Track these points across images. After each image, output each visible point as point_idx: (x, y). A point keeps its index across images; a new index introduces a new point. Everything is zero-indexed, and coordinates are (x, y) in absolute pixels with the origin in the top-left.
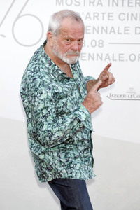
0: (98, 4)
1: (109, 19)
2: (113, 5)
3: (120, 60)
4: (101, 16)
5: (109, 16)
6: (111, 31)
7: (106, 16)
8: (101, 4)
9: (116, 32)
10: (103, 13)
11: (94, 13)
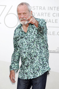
0: (43, 9)
1: (48, 16)
2: (50, 10)
3: (53, 35)
4: (45, 14)
5: (48, 15)
6: (49, 21)
7: (47, 14)
8: (45, 9)
9: (52, 22)
10: (46, 13)
11: (42, 13)
